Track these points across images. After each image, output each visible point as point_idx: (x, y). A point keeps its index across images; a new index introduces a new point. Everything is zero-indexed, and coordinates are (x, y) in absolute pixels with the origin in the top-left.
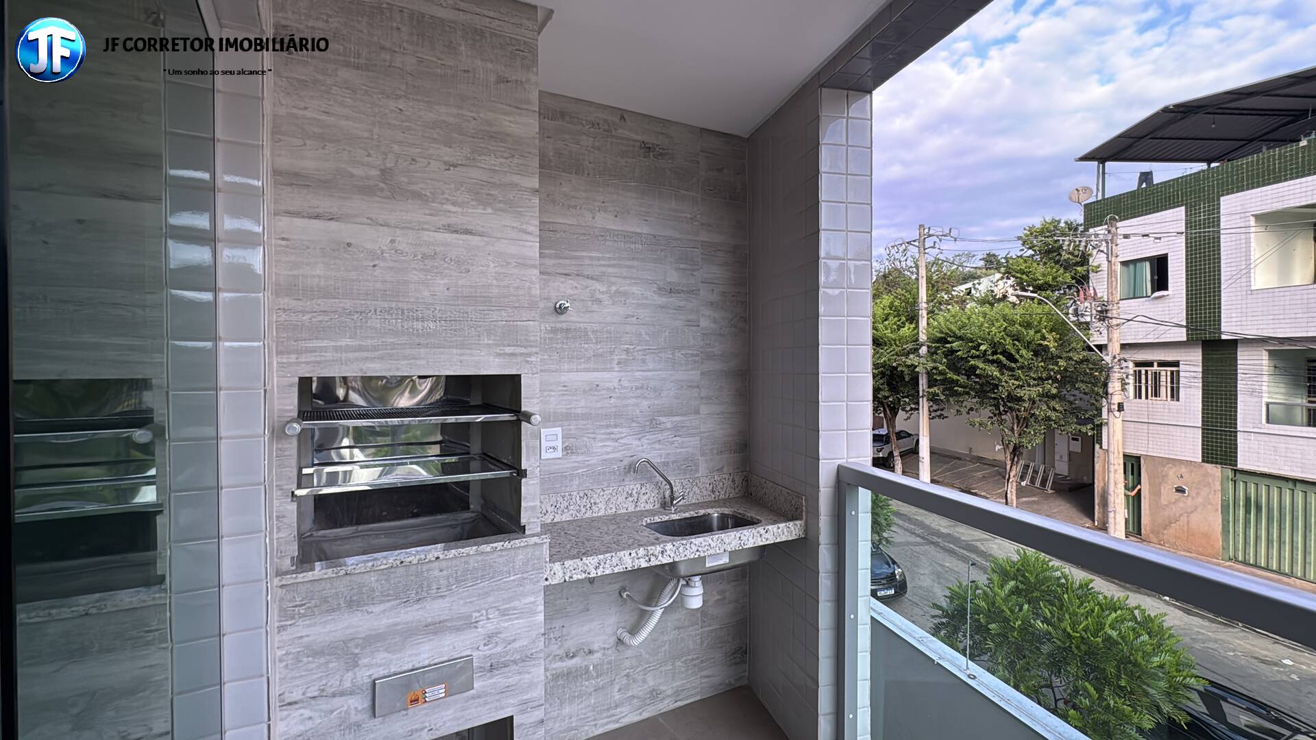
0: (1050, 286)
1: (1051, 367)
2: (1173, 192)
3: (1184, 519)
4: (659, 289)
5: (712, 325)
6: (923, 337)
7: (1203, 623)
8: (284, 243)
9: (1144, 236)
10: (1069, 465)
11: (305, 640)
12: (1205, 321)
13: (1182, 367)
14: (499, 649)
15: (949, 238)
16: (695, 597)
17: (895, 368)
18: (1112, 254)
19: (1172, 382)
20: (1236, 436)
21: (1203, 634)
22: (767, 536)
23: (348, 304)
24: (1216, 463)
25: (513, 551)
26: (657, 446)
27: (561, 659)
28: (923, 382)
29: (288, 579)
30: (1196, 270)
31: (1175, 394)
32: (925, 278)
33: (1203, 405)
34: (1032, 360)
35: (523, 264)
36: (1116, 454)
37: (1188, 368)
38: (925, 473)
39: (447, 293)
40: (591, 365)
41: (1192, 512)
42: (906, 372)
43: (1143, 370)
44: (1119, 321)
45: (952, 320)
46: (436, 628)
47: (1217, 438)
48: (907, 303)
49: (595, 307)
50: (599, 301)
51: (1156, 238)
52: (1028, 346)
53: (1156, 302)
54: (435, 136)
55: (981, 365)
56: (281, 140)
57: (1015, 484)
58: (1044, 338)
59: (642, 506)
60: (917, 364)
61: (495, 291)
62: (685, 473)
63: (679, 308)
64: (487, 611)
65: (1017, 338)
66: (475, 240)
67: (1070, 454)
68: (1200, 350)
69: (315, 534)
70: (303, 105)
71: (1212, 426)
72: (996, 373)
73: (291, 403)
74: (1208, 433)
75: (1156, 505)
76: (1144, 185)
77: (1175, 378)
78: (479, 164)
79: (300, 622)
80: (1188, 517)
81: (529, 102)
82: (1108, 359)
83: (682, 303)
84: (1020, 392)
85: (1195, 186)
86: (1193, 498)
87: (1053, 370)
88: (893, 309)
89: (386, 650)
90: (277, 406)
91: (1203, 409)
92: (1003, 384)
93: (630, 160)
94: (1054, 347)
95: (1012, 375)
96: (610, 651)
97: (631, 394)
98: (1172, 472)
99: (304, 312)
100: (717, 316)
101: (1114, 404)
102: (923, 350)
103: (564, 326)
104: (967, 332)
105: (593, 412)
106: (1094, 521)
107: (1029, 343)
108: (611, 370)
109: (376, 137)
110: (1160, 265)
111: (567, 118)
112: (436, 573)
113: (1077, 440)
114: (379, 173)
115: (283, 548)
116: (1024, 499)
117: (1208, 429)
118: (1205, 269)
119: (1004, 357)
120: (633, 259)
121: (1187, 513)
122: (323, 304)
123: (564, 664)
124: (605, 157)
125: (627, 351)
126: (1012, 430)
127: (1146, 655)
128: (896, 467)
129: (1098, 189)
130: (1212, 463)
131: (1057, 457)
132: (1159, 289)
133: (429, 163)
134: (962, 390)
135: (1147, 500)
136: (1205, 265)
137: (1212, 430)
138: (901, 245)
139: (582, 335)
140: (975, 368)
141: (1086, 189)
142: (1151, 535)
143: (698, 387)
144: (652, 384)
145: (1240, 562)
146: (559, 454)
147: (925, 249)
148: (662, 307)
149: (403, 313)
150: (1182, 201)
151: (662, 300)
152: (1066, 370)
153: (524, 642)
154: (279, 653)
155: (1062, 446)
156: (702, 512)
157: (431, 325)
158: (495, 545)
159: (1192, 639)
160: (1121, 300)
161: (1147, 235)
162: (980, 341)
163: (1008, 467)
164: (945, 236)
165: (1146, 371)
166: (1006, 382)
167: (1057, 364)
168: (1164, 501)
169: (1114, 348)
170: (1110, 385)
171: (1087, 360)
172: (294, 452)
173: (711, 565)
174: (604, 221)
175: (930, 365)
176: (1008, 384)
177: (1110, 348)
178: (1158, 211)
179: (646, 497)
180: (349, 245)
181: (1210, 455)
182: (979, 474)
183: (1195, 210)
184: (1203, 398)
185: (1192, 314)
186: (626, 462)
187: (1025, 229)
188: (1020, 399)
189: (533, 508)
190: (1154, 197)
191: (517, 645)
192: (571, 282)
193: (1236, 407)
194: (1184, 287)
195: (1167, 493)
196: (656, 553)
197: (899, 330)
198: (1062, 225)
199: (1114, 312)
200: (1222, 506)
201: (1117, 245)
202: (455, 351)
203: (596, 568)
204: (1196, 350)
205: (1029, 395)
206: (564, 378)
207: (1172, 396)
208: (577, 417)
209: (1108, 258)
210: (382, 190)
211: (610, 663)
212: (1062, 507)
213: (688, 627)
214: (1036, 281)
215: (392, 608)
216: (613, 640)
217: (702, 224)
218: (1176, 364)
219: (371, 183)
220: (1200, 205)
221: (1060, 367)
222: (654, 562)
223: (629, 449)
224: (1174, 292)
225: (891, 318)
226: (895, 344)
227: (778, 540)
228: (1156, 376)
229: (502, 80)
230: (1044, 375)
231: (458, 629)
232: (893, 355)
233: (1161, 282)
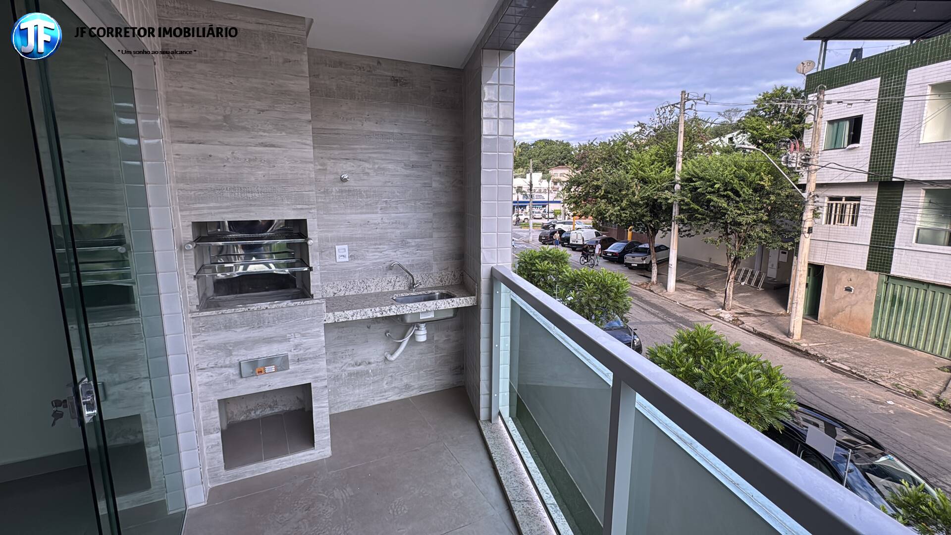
0: (773, 139)
1: (764, 200)
2: (874, 66)
3: (848, 310)
4: (405, 165)
5: (440, 186)
6: (677, 178)
7: (843, 378)
8: (177, 157)
9: (839, 102)
10: (777, 271)
11: (206, 342)
12: (882, 167)
13: (862, 202)
14: (302, 352)
15: (702, 102)
16: (422, 335)
17: (656, 200)
18: (818, 116)
19: (854, 213)
20: (893, 252)
21: (838, 384)
22: (453, 304)
23: (213, 185)
24: (876, 271)
25: (306, 306)
26: (406, 255)
27: (353, 366)
28: (675, 210)
29: (194, 315)
30: (882, 128)
31: (854, 222)
32: (683, 133)
33: (873, 229)
34: (752, 195)
35: (304, 161)
36: (803, 264)
37: (865, 203)
38: (672, 275)
39: (263, 178)
40: (364, 211)
41: (854, 305)
42: (663, 203)
43: (834, 202)
44: (817, 167)
45: (697, 165)
46: (269, 341)
47: (879, 253)
48: (668, 151)
49: (365, 177)
50: (368, 174)
51: (849, 104)
52: (750, 185)
53: (849, 152)
54: (251, 95)
55: (715, 199)
56: (171, 105)
57: (732, 284)
58: (762, 179)
59: (397, 288)
60: (669, 197)
61: (290, 177)
62: (424, 271)
63: (418, 176)
64: (294, 334)
65: (742, 179)
66: (277, 150)
67: (779, 263)
68: (877, 189)
69: (215, 298)
70: (180, 85)
71: (877, 244)
72: (725, 205)
73: (188, 235)
74: (873, 250)
75: (830, 300)
76: (855, 60)
77: (856, 209)
78: (276, 109)
79: (203, 334)
80: (851, 308)
81: (303, 72)
82: (805, 195)
83: (420, 173)
84: (740, 219)
85: (890, 61)
86: (856, 295)
87: (766, 203)
88: (659, 156)
89: (245, 349)
90: (182, 235)
91: (872, 232)
92: (729, 212)
93: (384, 89)
94: (768, 186)
95: (736, 207)
96: (380, 364)
97: (389, 227)
98: (844, 277)
99: (191, 191)
100: (443, 180)
101: (805, 228)
102: (678, 187)
103: (347, 188)
104: (706, 175)
105: (366, 236)
106: (786, 310)
107: (751, 183)
108: (377, 213)
109: (219, 99)
110: (856, 123)
111: (343, 65)
112: (267, 315)
113: (785, 253)
114: (223, 117)
115: (192, 301)
116: (741, 294)
117: (874, 247)
118: (888, 127)
119: (731, 192)
120: (388, 148)
121: (851, 305)
122: (200, 186)
123: (355, 368)
124: (368, 88)
125: (386, 202)
126: (735, 246)
127: (760, 390)
128: (653, 271)
129: (819, 63)
130: (873, 270)
131: (770, 265)
132: (853, 143)
133: (249, 111)
134: (701, 216)
135: (825, 296)
136: (889, 124)
137: (877, 247)
138: (667, 107)
139: (359, 193)
140: (710, 201)
141: (811, 63)
142: (824, 320)
143: (431, 222)
144: (402, 221)
145: (883, 339)
146: (347, 259)
147: (684, 110)
148: (407, 176)
149: (241, 189)
150: (879, 73)
151: (408, 172)
152: (775, 202)
153: (315, 350)
154: (194, 347)
155: (774, 258)
156: (430, 292)
157: (257, 195)
158: (296, 303)
159: (829, 387)
160: (825, 150)
161: (842, 102)
162: (715, 181)
163: (729, 272)
164: (700, 100)
165: (837, 204)
166: (731, 211)
167: (768, 199)
168: (836, 297)
169: (811, 187)
170: (805, 214)
171: (792, 196)
172: (193, 257)
173: (423, 318)
174: (369, 126)
175: (680, 198)
176: (732, 212)
177: (807, 187)
178: (860, 81)
179: (400, 283)
180: (210, 156)
181: (873, 265)
182: (713, 277)
183: (888, 80)
184: (874, 224)
185: (874, 162)
186: (388, 264)
187: (760, 95)
188: (740, 224)
189: (317, 286)
190: (859, 70)
191: (311, 351)
192: (350, 163)
193: (896, 231)
194: (871, 141)
195: (840, 291)
196: (386, 310)
197: (661, 172)
198: (789, 91)
199: (814, 160)
200: (876, 301)
201: (822, 109)
202: (270, 208)
203: (352, 316)
204: (874, 189)
205: (746, 221)
206: (348, 218)
207: (852, 223)
208: (357, 239)
209: (814, 118)
210: (225, 126)
211: (381, 369)
212: (766, 300)
213: (427, 353)
214: (763, 135)
215: (246, 330)
216: (382, 358)
217: (433, 125)
218: (858, 199)
219: (220, 123)
220: (892, 76)
221: (771, 201)
222: (385, 315)
223: (389, 257)
224: (864, 145)
225: (656, 163)
226: (657, 182)
227: (460, 306)
228: (843, 207)
229: (287, 61)
230: (759, 207)
231: (280, 342)
232: (655, 191)
233: (855, 138)
